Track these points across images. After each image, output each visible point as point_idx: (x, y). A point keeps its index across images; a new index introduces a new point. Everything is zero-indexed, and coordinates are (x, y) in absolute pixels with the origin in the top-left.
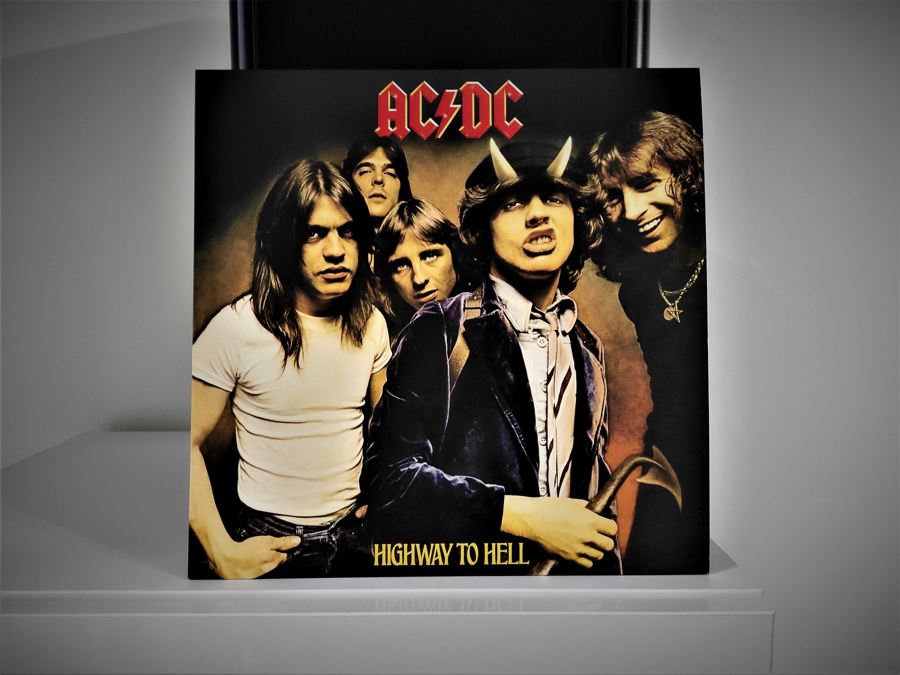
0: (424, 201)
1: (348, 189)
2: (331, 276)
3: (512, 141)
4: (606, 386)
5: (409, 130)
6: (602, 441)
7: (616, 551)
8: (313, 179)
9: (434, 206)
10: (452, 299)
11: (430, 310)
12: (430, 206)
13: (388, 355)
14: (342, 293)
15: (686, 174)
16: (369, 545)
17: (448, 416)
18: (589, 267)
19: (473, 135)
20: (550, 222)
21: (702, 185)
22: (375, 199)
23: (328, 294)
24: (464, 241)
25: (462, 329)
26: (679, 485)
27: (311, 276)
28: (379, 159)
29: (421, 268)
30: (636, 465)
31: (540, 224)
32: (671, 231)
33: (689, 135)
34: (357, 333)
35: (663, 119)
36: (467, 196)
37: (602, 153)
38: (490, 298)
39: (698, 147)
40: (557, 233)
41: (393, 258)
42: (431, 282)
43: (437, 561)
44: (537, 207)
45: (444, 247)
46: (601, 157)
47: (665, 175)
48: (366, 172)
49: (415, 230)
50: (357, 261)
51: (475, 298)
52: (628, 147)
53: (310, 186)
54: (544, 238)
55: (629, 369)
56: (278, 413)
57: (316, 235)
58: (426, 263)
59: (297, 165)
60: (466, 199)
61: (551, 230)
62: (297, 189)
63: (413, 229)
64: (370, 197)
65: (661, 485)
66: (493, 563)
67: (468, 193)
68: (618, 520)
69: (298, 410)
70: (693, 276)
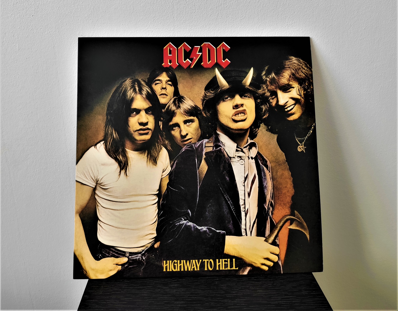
0: (185, 97)
1: (149, 91)
2: (142, 132)
3: (226, 69)
4: (272, 182)
5: (178, 64)
6: (271, 209)
7: (279, 262)
8: (133, 87)
9: (190, 99)
10: (199, 143)
11: (189, 148)
12: (188, 99)
13: (169, 169)
14: (147, 140)
15: (305, 85)
16: (161, 261)
17: (198, 198)
18: (263, 126)
19: (208, 67)
20: (244, 106)
21: (313, 89)
22: (162, 96)
23: (141, 141)
24: (204, 115)
25: (204, 156)
26: (308, 229)
27: (132, 132)
28: (164, 77)
29: (184, 128)
30: (287, 220)
31: (239, 107)
32: (300, 110)
33: (306, 67)
34: (154, 159)
35: (294, 59)
36: (205, 94)
37: (267, 74)
38: (217, 142)
39: (310, 73)
40: (248, 111)
41: (171, 123)
42: (189, 134)
43: (194, 269)
44: (238, 99)
45: (195, 118)
46: (267, 77)
47: (295, 85)
48: (158, 83)
49: (181, 110)
50: (154, 125)
51: (210, 142)
52: (279, 72)
53: (132, 90)
54: (241, 114)
55: (282, 175)
56: (117, 197)
57: (135, 113)
58: (187, 126)
59: (126, 80)
60: (205, 96)
61: (245, 110)
62: (125, 92)
63: (180, 110)
64: (160, 95)
65: (299, 229)
66: (221, 269)
67: (206, 93)
68: (280, 247)
69: (126, 196)
70: (310, 131)
